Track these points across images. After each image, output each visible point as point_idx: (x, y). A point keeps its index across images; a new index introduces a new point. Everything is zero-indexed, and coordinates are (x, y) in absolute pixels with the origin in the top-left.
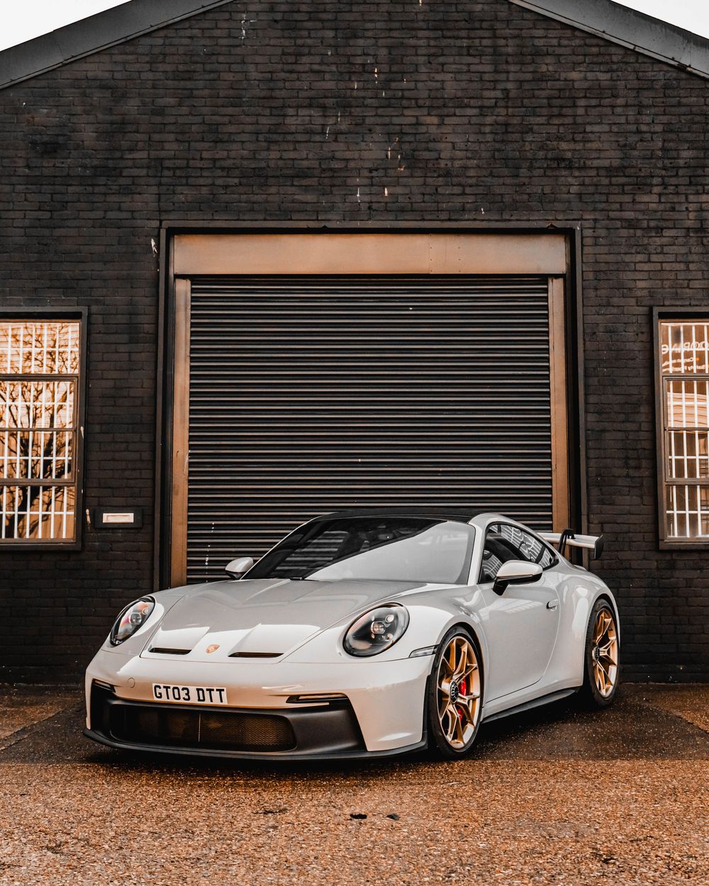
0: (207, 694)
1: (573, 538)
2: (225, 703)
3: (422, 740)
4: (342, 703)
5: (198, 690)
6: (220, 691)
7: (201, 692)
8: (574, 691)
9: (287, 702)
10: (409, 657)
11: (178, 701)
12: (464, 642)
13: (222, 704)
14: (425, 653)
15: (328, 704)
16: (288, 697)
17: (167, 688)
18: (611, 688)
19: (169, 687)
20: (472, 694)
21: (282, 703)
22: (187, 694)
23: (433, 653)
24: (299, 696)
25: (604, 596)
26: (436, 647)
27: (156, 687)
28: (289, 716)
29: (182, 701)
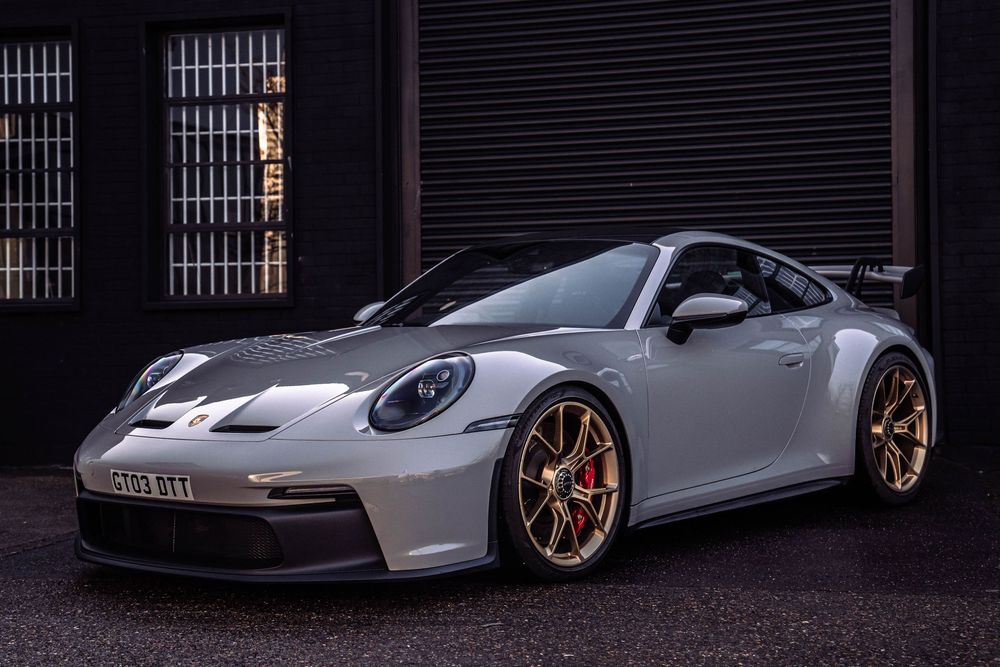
0: (168, 483)
1: (881, 270)
2: (191, 498)
3: (489, 553)
4: (348, 498)
5: (158, 479)
6: (183, 480)
7: (161, 481)
8: (838, 482)
9: (269, 497)
10: (464, 432)
11: (137, 494)
12: (585, 411)
13: (186, 499)
14: (495, 426)
15: (333, 500)
16: (269, 491)
17: (125, 476)
18: (915, 478)
19: (127, 475)
20: (605, 486)
21: (264, 500)
22: (147, 485)
23: (509, 426)
24: (287, 488)
25: (899, 348)
26: (514, 417)
27: (115, 474)
28: (270, 518)
29: (143, 494)
